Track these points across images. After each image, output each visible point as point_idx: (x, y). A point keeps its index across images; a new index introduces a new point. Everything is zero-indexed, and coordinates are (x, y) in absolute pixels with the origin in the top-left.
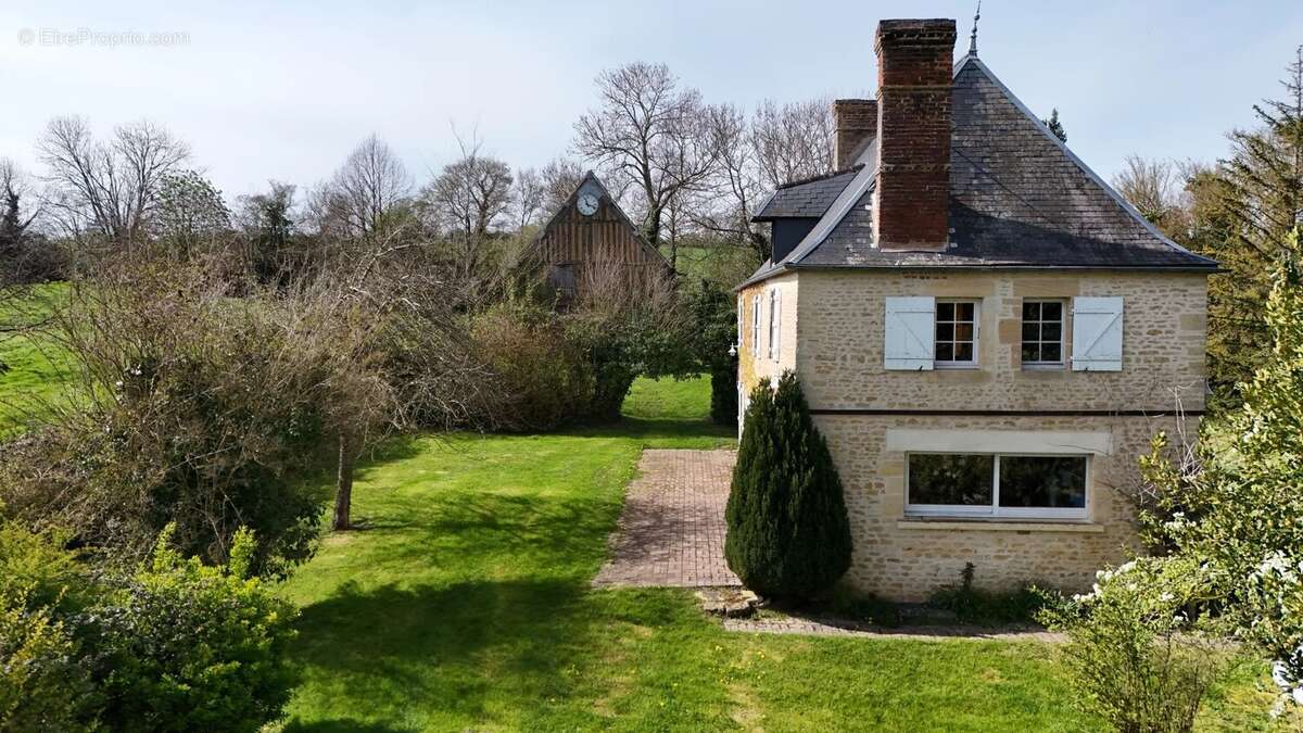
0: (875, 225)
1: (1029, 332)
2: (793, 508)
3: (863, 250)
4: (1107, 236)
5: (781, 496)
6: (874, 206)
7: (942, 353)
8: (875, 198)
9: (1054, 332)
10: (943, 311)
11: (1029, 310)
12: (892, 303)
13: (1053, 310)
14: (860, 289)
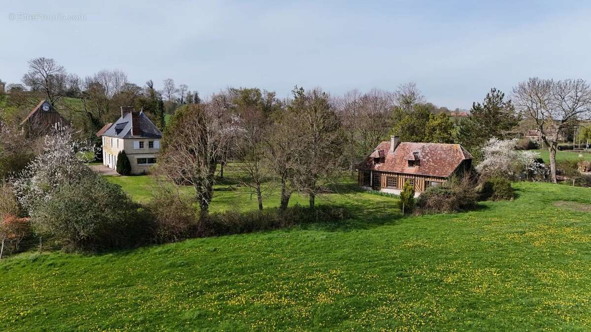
0: (132, 133)
1: (150, 145)
2: (125, 164)
3: (131, 136)
4: (157, 134)
5: (123, 163)
6: (132, 131)
7: (140, 147)
8: (132, 130)
9: (152, 145)
10: (140, 142)
11: (150, 142)
12: (134, 142)
13: (152, 142)
14: (131, 141)
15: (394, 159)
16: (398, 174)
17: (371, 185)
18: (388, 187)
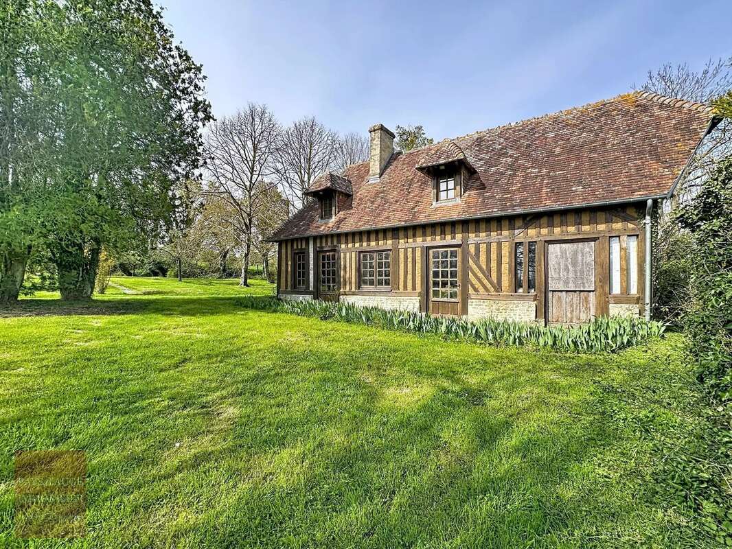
15: (381, 193)
16: (395, 232)
17: (311, 289)
18: (365, 287)
